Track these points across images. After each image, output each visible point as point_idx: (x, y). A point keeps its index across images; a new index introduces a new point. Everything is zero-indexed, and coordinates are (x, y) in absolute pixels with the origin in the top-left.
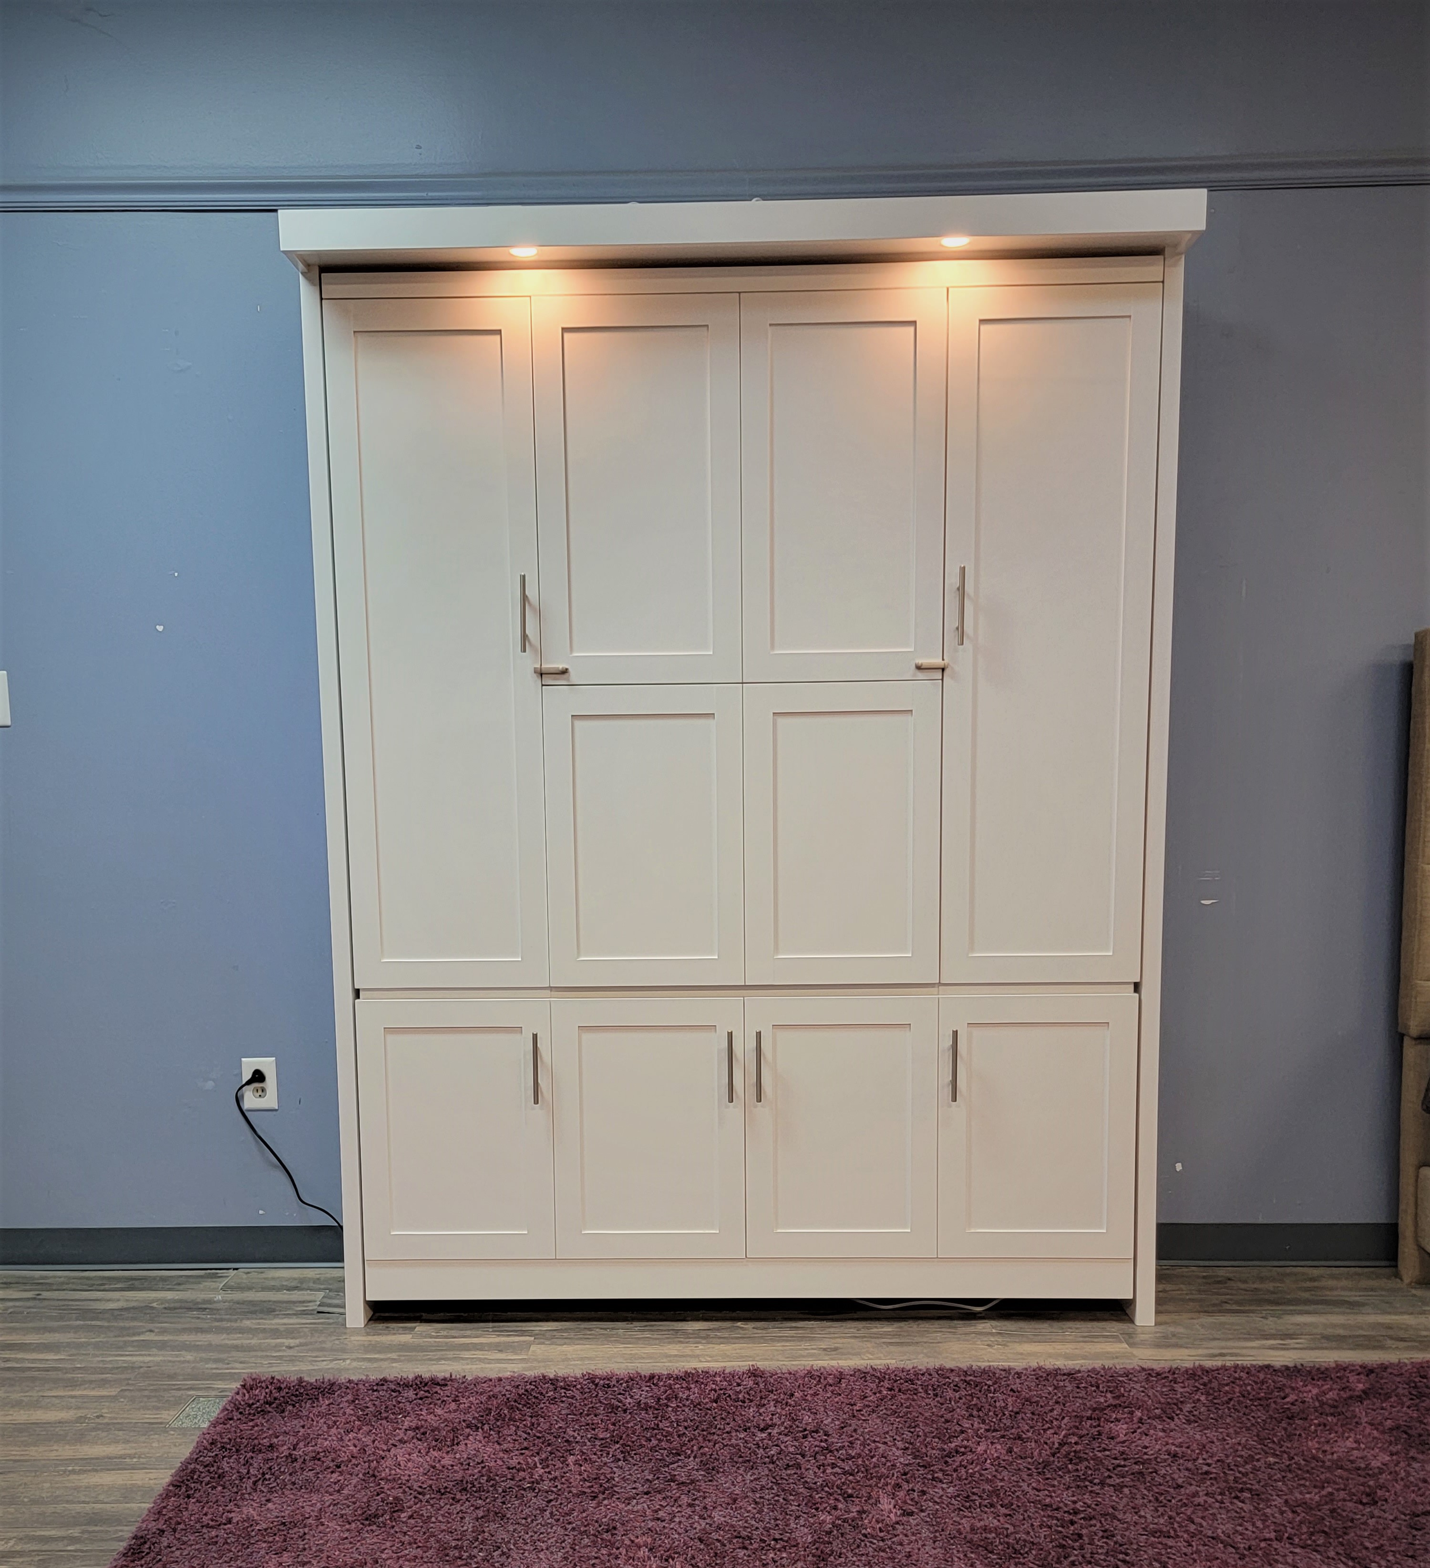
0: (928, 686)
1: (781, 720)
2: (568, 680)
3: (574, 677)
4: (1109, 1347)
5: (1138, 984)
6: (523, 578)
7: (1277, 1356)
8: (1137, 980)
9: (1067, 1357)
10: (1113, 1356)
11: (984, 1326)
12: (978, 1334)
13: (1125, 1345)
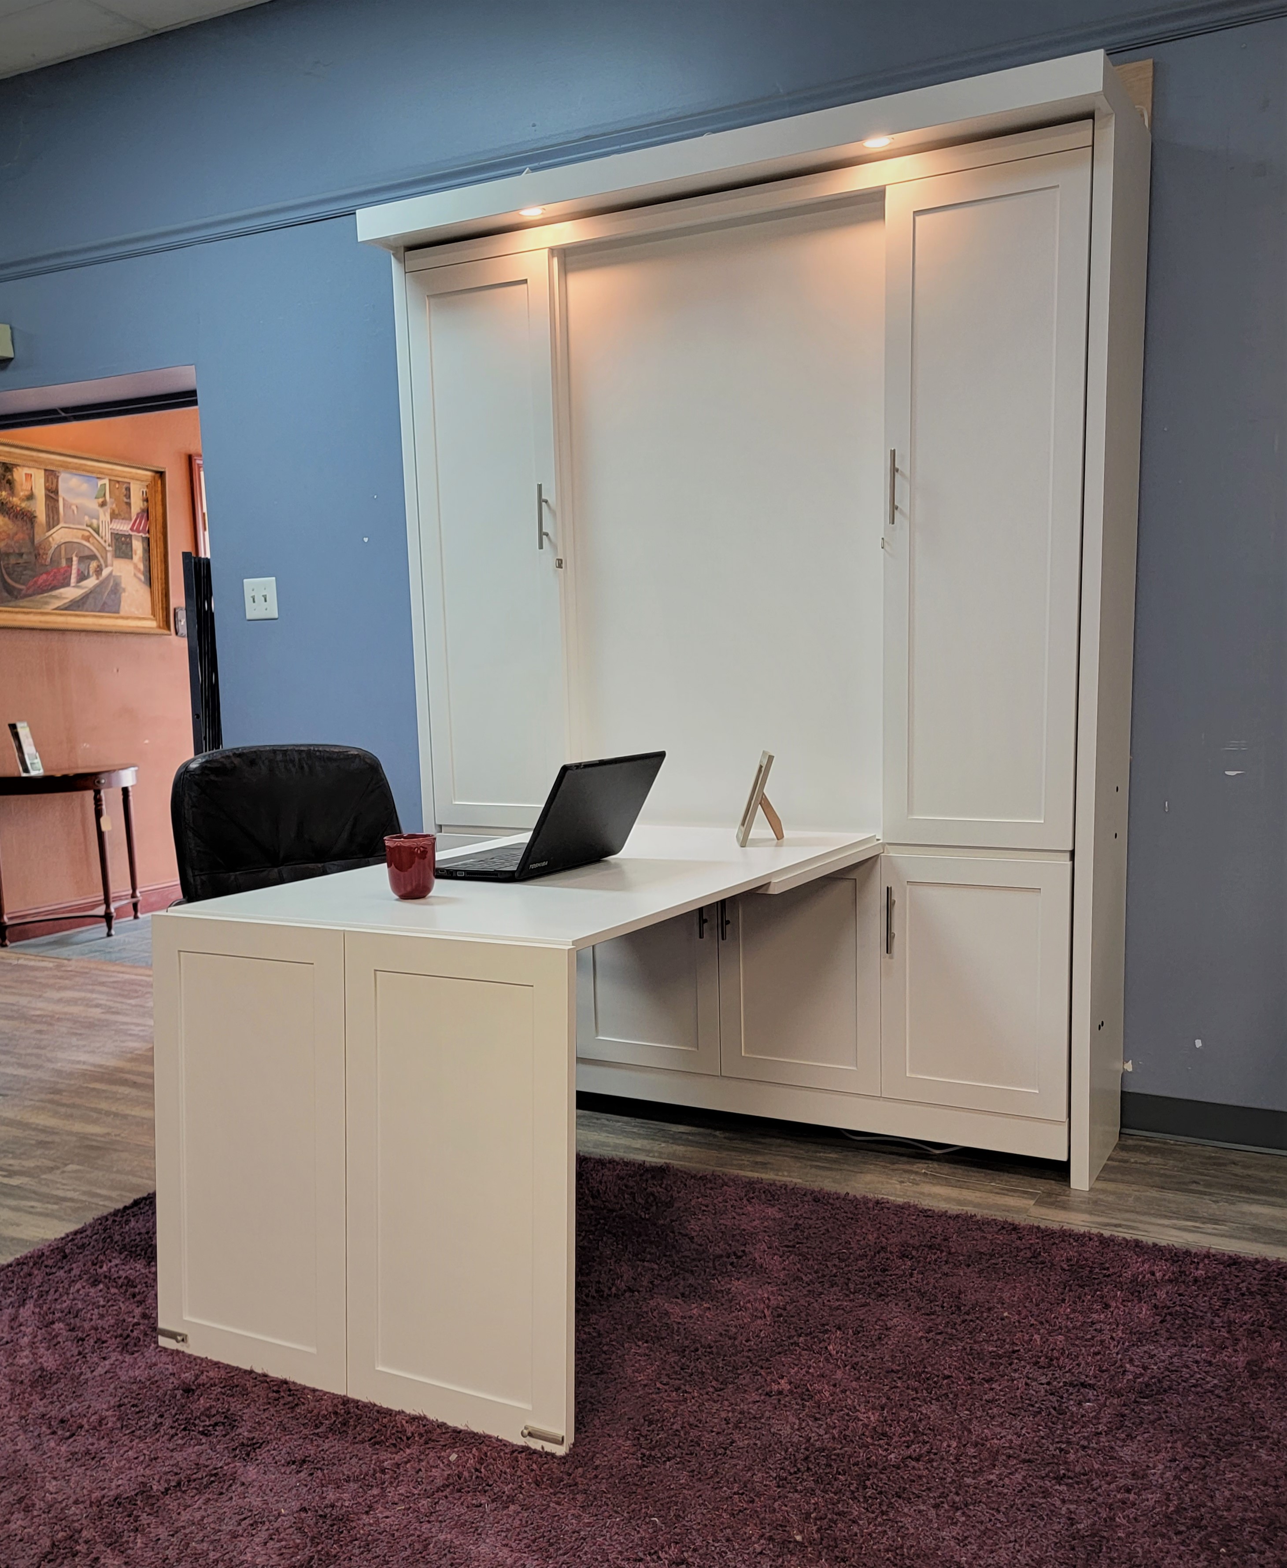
4: (1012, 1201)
5: (1072, 854)
6: (540, 486)
7: (1172, 1236)
8: (1071, 848)
9: (959, 1202)
10: (1008, 1209)
11: (921, 1167)
12: (906, 1171)
13: (1032, 1202)
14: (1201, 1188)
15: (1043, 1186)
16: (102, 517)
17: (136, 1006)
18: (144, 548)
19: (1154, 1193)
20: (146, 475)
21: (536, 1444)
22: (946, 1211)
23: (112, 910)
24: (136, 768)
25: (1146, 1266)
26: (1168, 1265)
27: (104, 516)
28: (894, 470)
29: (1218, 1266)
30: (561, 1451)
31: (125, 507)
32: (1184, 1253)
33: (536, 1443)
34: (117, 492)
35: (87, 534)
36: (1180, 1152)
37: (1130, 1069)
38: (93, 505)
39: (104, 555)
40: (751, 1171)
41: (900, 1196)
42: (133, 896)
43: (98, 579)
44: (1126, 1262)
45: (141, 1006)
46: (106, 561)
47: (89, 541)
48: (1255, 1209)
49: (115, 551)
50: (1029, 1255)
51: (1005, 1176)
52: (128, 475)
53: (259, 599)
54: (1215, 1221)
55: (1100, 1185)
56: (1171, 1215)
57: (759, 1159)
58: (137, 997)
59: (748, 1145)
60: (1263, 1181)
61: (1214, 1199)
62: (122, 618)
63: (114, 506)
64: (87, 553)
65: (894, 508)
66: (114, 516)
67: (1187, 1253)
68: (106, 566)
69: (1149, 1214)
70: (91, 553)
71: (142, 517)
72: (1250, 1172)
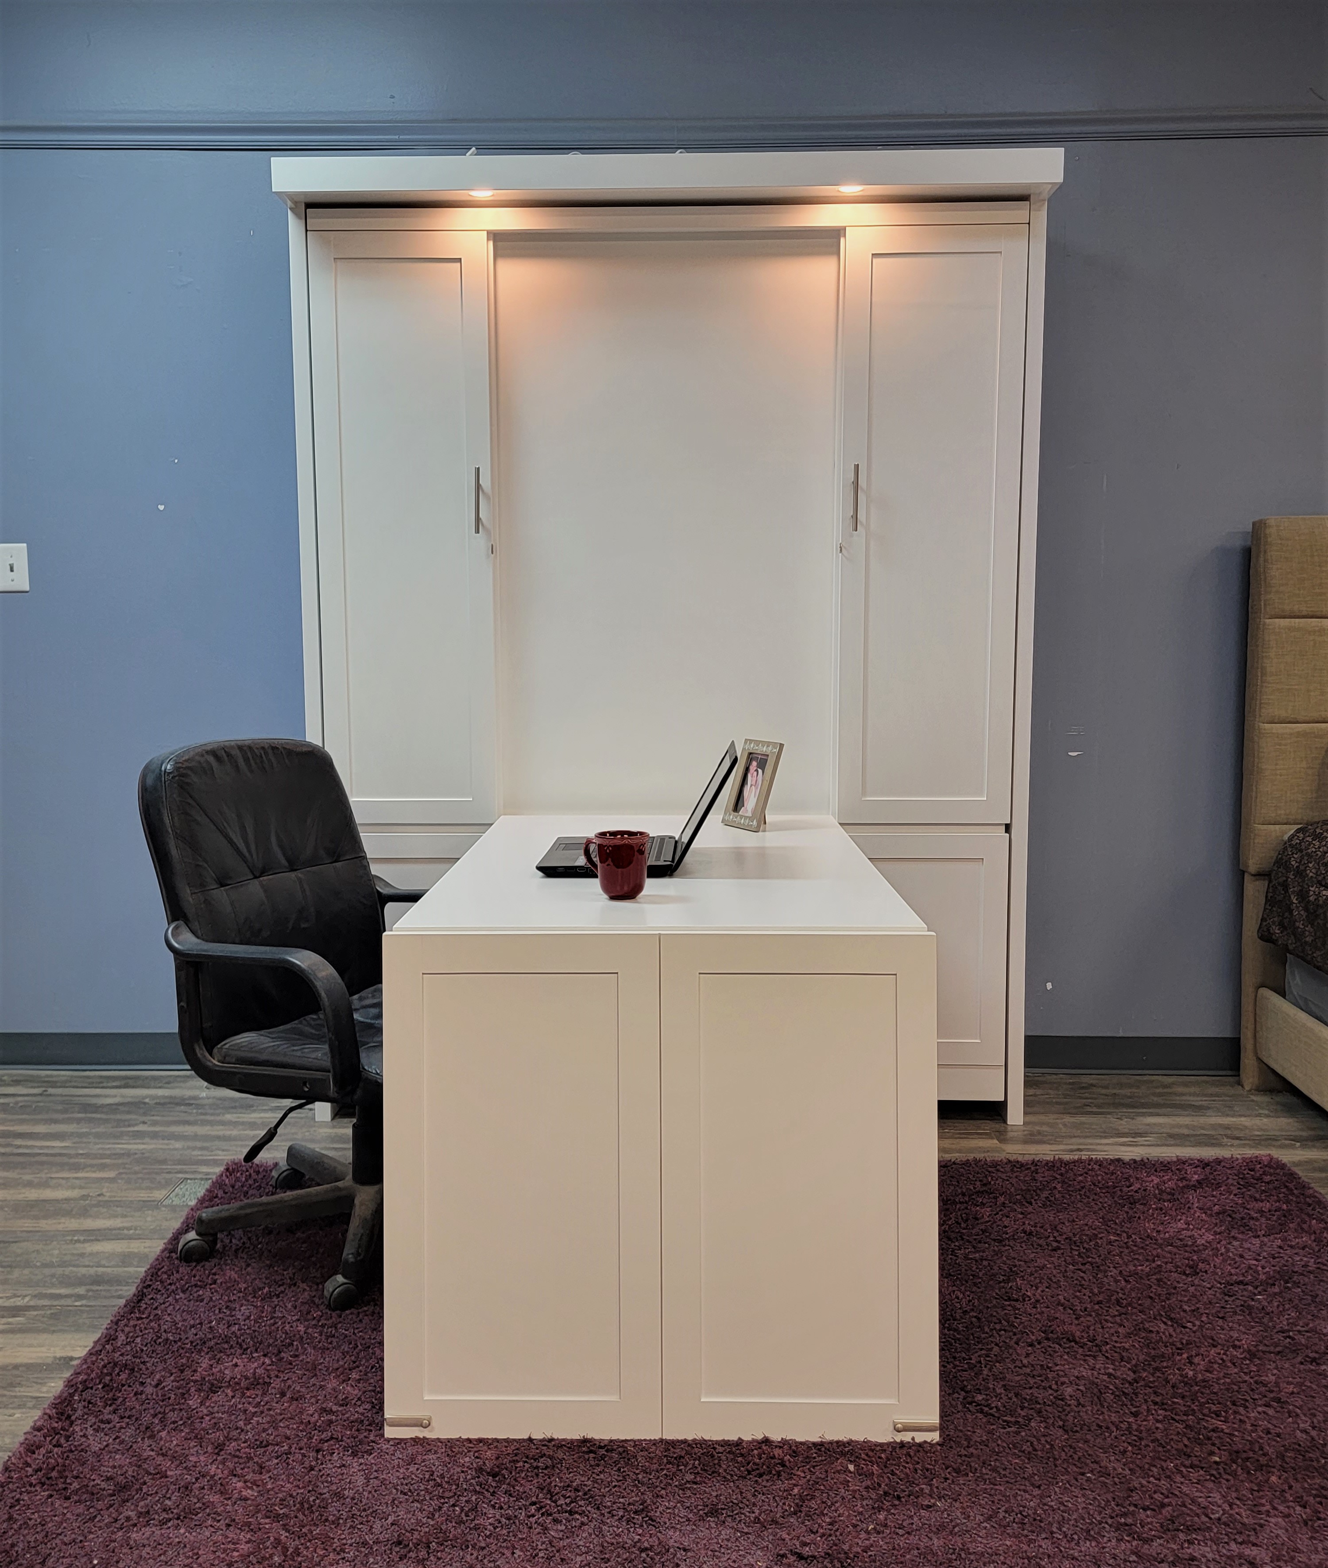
5: (1009, 826)
6: (478, 470)
8: (1009, 822)
13: (994, 1141)
15: (988, 1126)
19: (1070, 1119)
21: (907, 1437)
28: (857, 483)
30: (934, 1437)
33: (905, 1436)
48: (1152, 1120)
51: (951, 1123)
53: (4, 568)
54: (1137, 1134)
55: (1031, 1118)
61: (1116, 1116)
65: (857, 518)
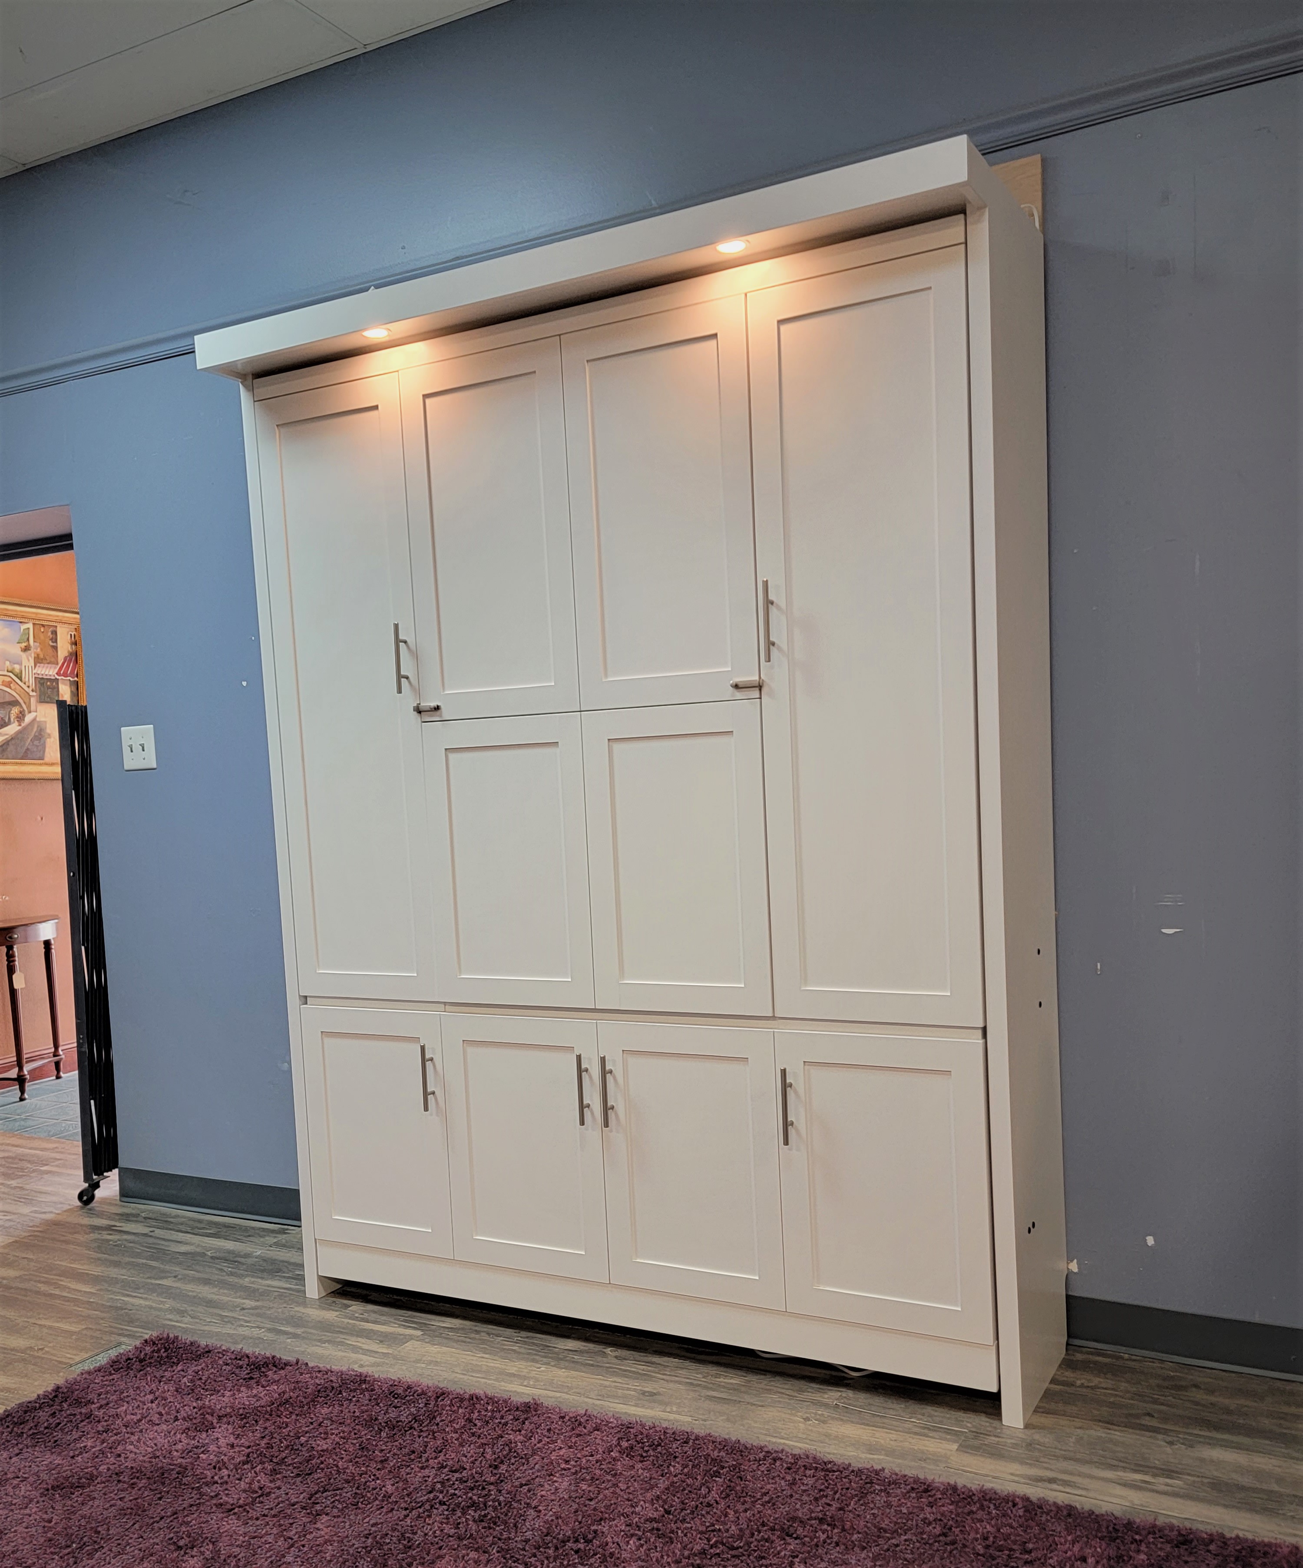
0: (746, 705)
1: (616, 746)
2: (441, 716)
3: (446, 713)
4: (933, 1445)
5: (984, 1030)
6: (396, 626)
7: (1116, 1496)
8: (981, 1025)
9: (871, 1449)
10: (924, 1458)
11: (833, 1395)
12: (815, 1403)
13: (955, 1446)
14: (1154, 1423)
15: (970, 1422)
16: (25, 662)
17: (15, 1188)
18: (72, 692)
19: (1099, 1432)
20: (75, 618)
22: (850, 1465)
23: (26, 1073)
24: (56, 921)
25: (1076, 1548)
26: (1104, 1545)
27: (27, 661)
28: (769, 603)
29: (1164, 1546)
31: (50, 651)
32: (1125, 1526)
34: (42, 636)
35: (9, 679)
36: (1133, 1371)
37: (1076, 1270)
38: (15, 650)
39: (27, 701)
40: (636, 1405)
41: (800, 1440)
42: (55, 1054)
43: (20, 725)
44: (1054, 1541)
45: (22, 1188)
46: (29, 707)
47: (10, 688)
48: (1216, 1454)
49: (40, 696)
50: (938, 1530)
51: (929, 1410)
52: (54, 619)
53: (137, 748)
54: (1169, 1472)
55: (1037, 1420)
56: (1115, 1463)
57: (649, 1387)
58: (21, 1176)
59: (641, 1368)
60: (1228, 1412)
61: (1169, 1439)
62: (46, 764)
63: (39, 650)
64: (8, 699)
65: (770, 644)
66: (38, 660)
67: (1129, 1525)
68: (30, 712)
69: (1090, 1462)
70: (13, 699)
71: (70, 660)
72: (1213, 1399)
